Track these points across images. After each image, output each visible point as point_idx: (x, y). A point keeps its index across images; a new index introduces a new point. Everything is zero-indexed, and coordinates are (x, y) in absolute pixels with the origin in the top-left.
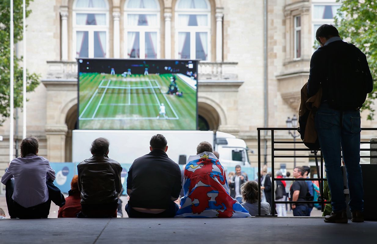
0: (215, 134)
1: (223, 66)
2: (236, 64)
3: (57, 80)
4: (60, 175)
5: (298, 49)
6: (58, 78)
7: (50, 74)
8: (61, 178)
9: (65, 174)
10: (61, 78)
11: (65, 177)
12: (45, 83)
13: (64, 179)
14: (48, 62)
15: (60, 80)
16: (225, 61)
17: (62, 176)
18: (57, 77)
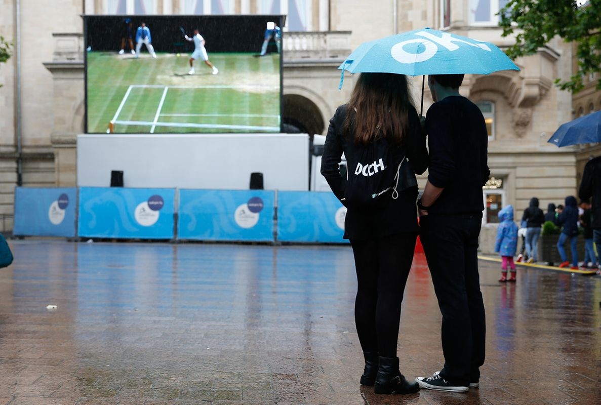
0: (311, 139)
1: (328, 37)
2: (349, 32)
3: (68, 61)
4: (55, 208)
5: (446, 14)
6: (71, 59)
7: (59, 54)
8: (57, 213)
9: (62, 206)
10: (74, 59)
11: (63, 212)
12: (49, 67)
13: (61, 214)
14: (55, 35)
15: (73, 61)
16: (333, 29)
17: (58, 209)
18: (68, 59)
